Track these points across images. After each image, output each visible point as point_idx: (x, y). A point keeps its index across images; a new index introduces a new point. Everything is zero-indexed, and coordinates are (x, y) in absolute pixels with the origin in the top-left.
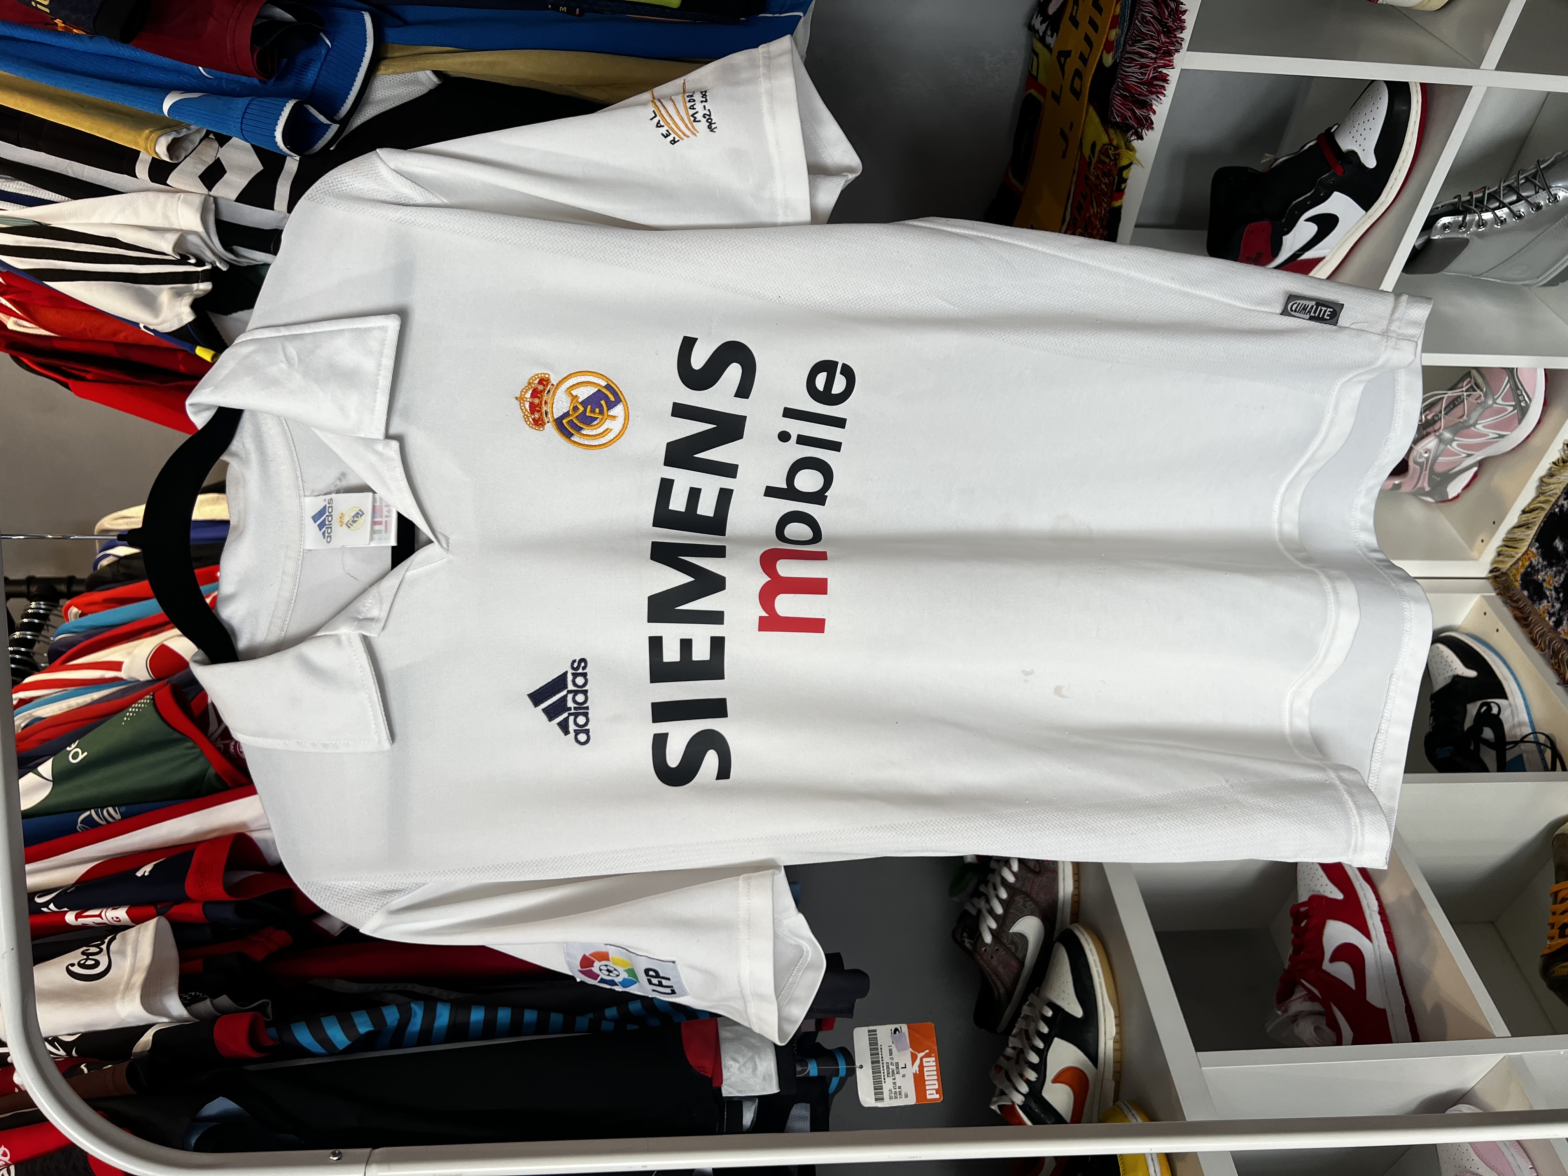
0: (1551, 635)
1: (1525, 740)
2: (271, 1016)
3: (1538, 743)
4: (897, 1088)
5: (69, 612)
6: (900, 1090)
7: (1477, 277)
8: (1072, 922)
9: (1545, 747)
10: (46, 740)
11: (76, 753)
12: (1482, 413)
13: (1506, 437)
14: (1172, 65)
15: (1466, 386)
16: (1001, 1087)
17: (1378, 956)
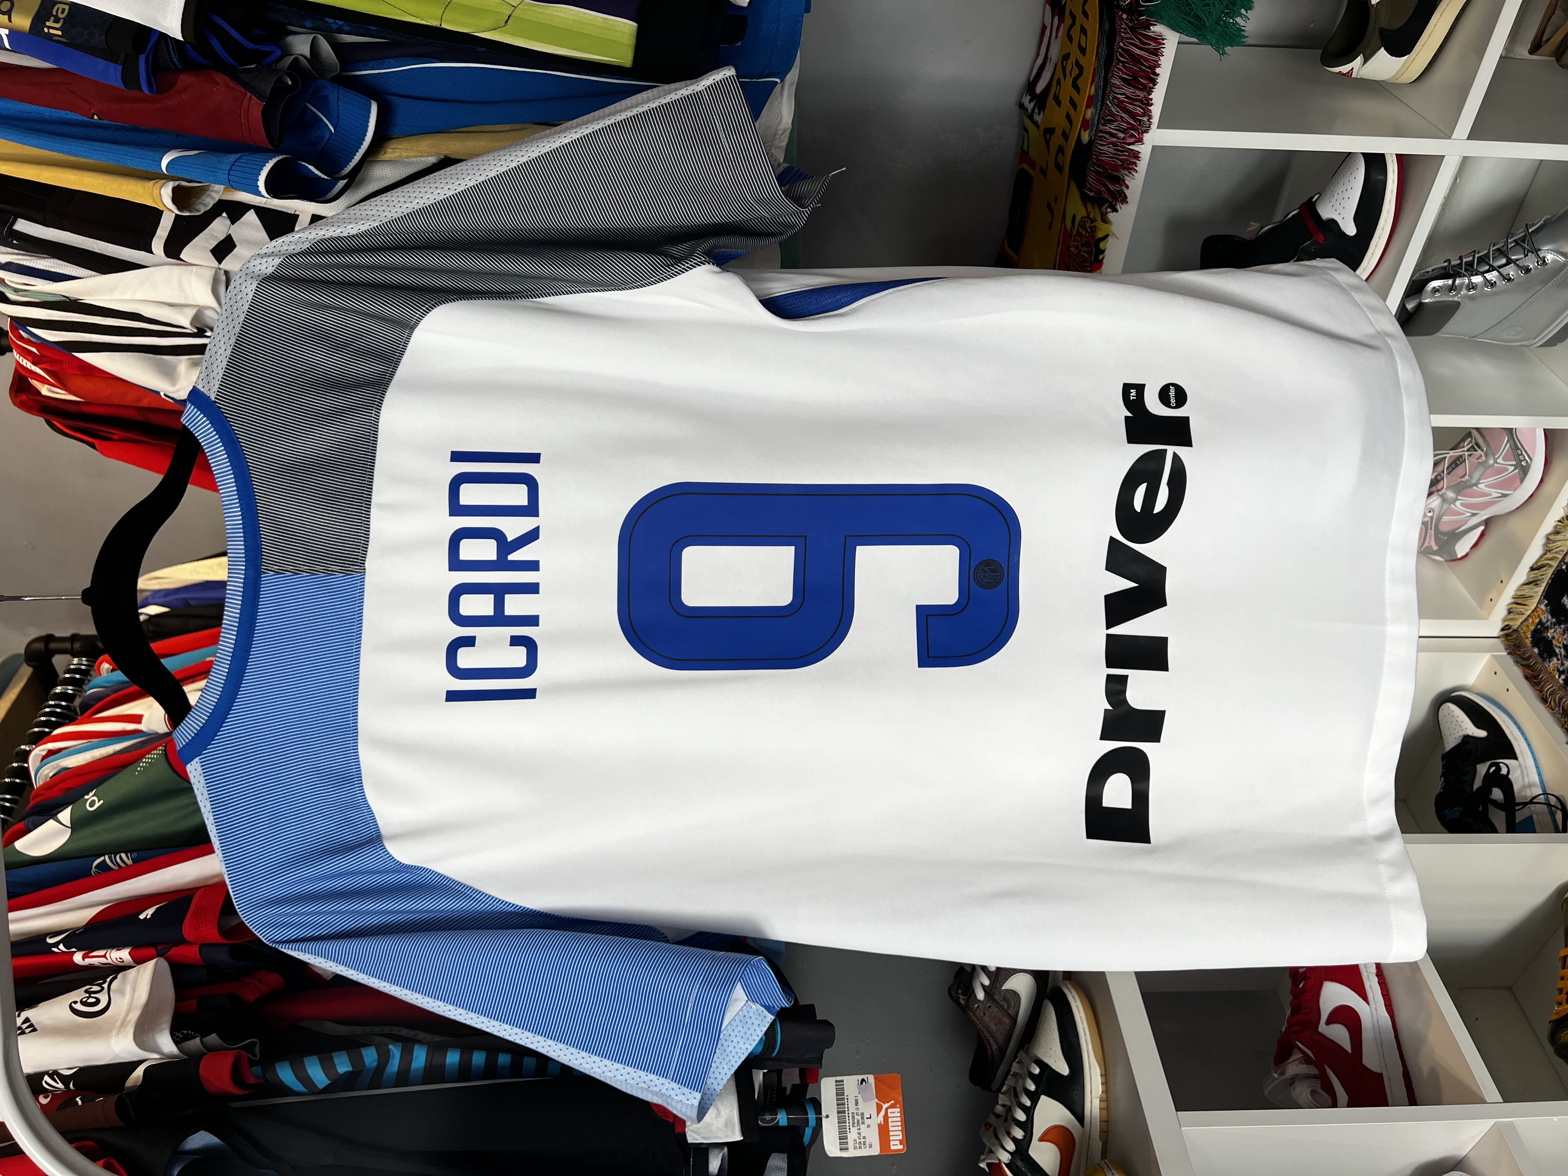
0: (1560, 693)
1: (1534, 801)
2: (258, 1055)
3: (1548, 805)
4: (862, 1138)
5: (102, 667)
6: (864, 1140)
7: (1474, 339)
8: (1063, 979)
9: (1556, 810)
10: (71, 789)
11: (93, 801)
12: (1485, 471)
13: (1508, 498)
14: (1143, 143)
15: (1467, 445)
16: (989, 1145)
17: (1375, 1020)
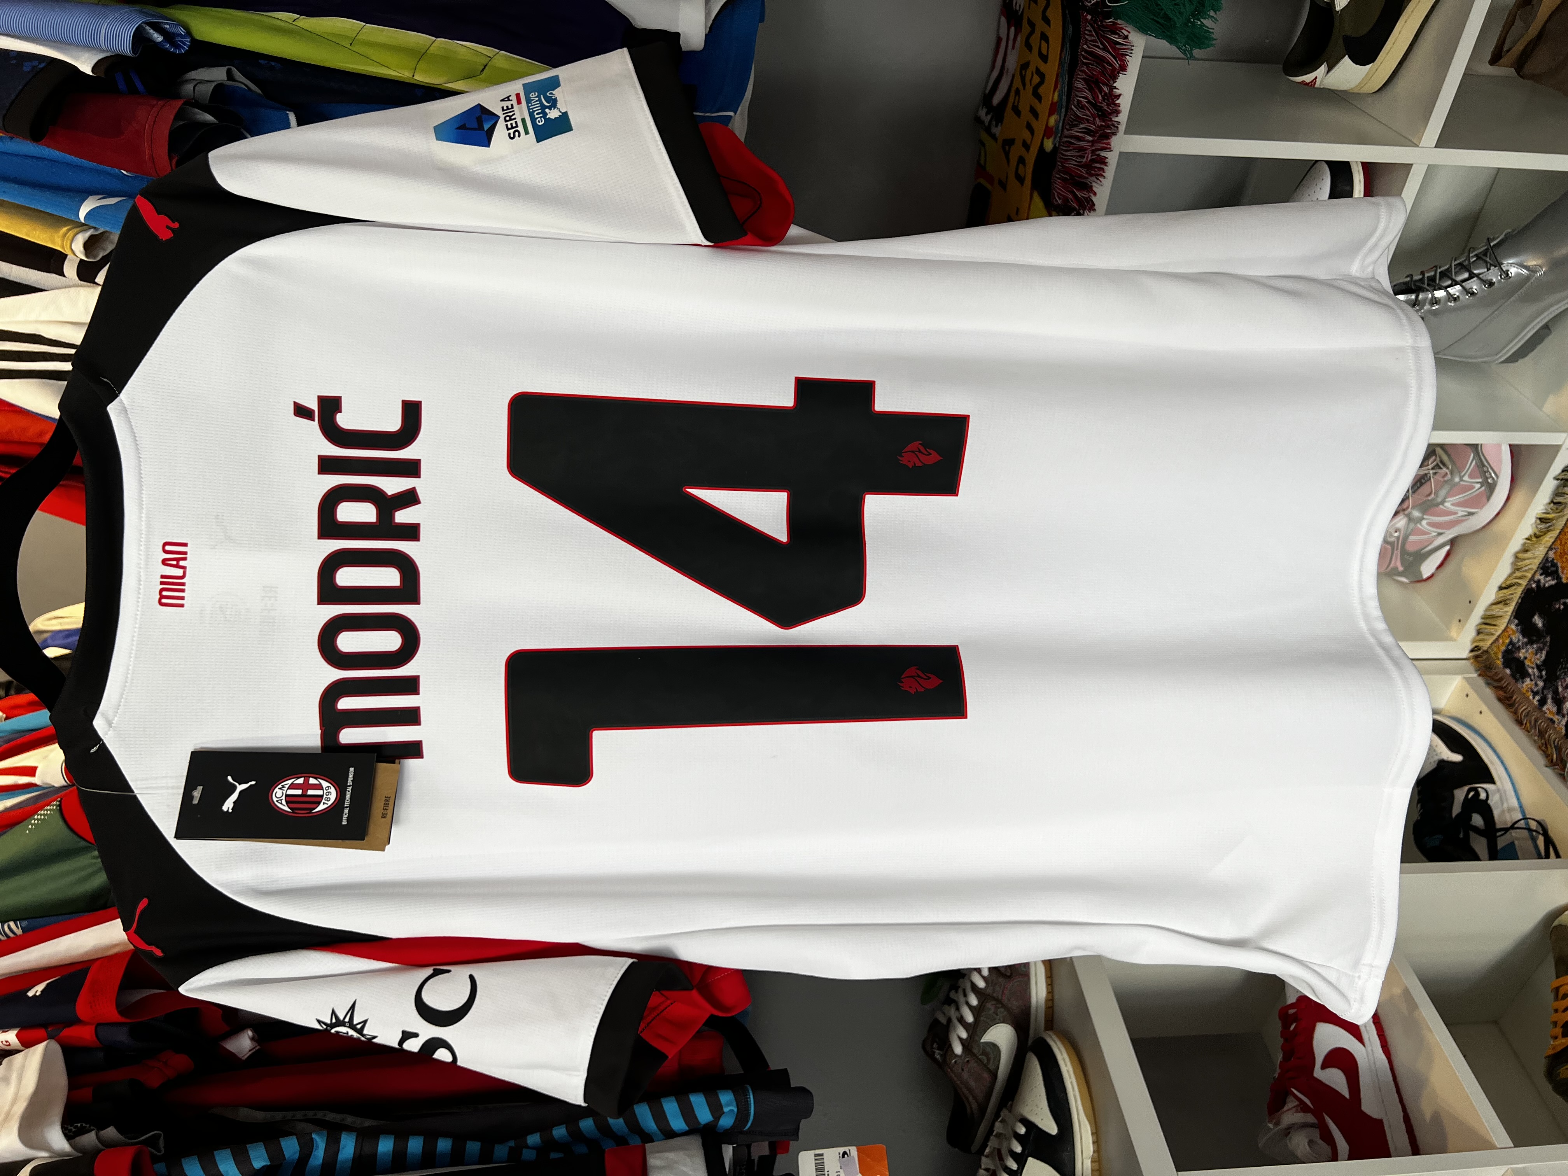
0: (1536, 714)
1: (1516, 826)
2: (162, 1150)
3: (1529, 830)
8: (1045, 1030)
9: (1537, 835)
12: (1451, 489)
13: (1475, 516)
14: (1110, 148)
15: (1431, 464)
17: (1372, 1061)
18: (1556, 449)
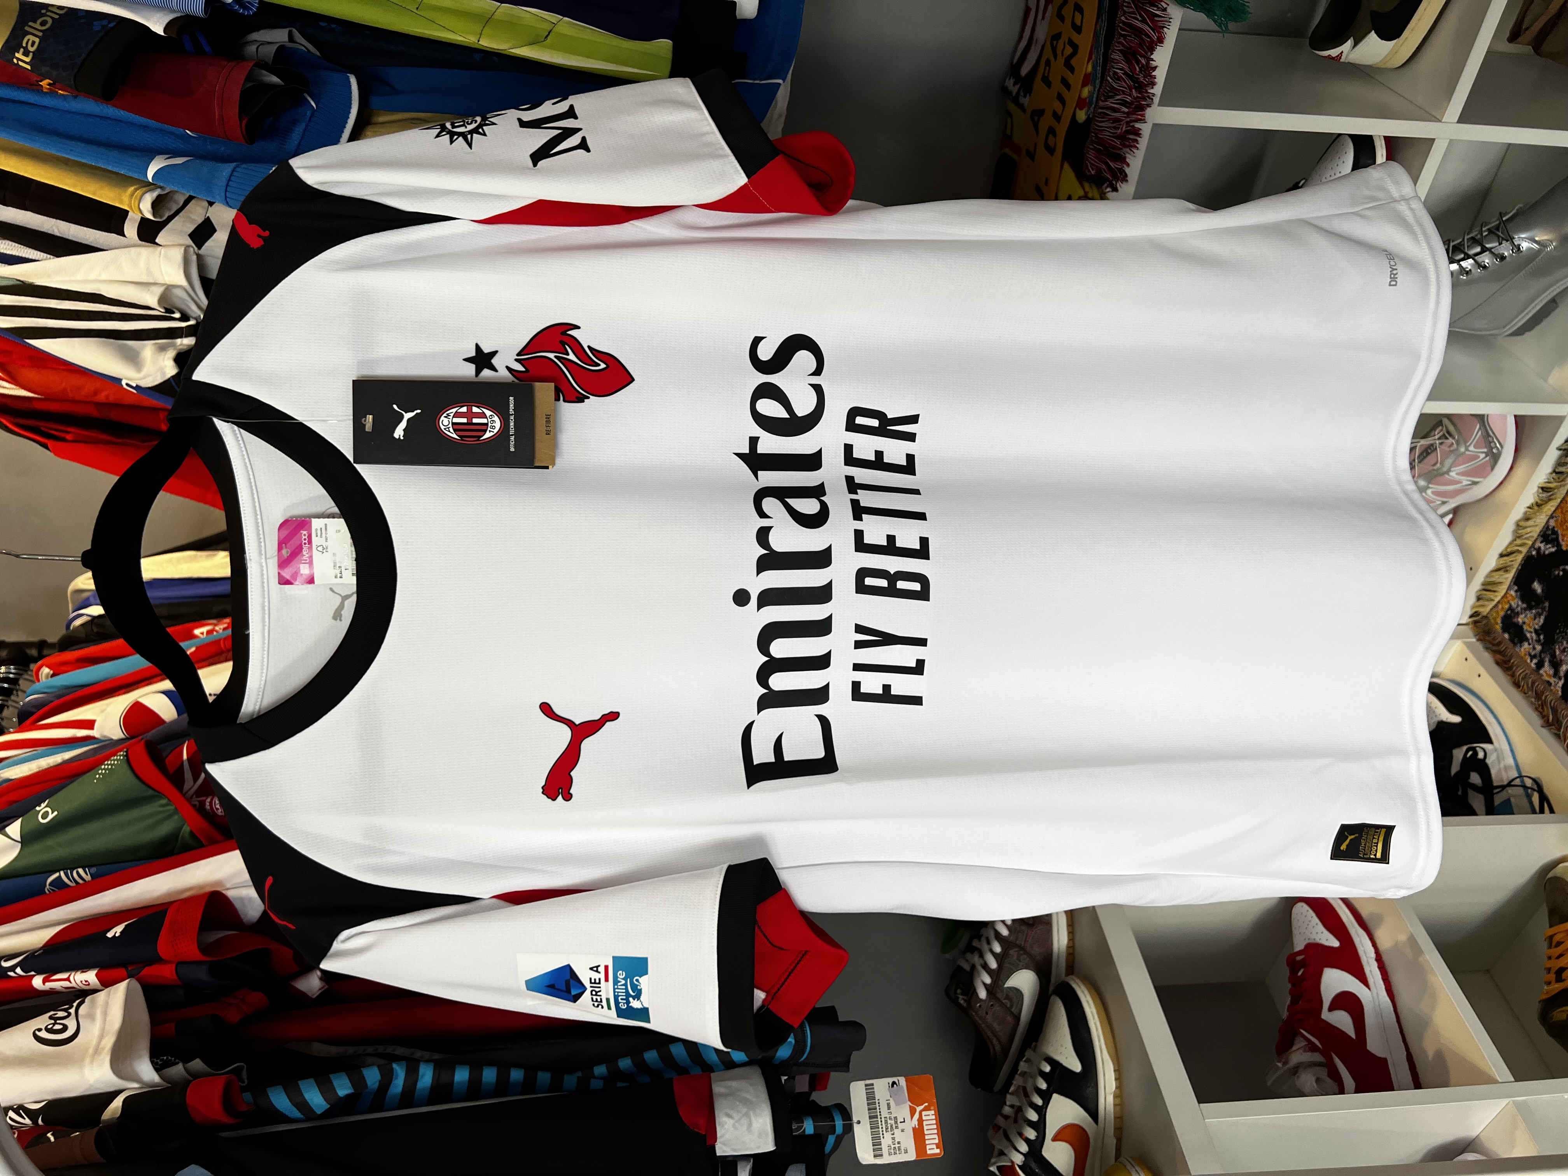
0: (1533, 677)
1: (1512, 783)
2: (246, 1081)
3: (1525, 787)
4: (896, 1143)
5: (42, 670)
6: (899, 1145)
8: (1067, 975)
9: (1533, 791)
10: (16, 802)
11: (46, 813)
12: (1456, 459)
13: (1480, 484)
14: (1144, 120)
15: (1438, 434)
16: (1000, 1147)
17: (1377, 1004)
18: (1559, 420)
